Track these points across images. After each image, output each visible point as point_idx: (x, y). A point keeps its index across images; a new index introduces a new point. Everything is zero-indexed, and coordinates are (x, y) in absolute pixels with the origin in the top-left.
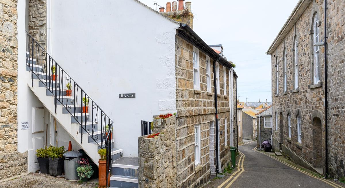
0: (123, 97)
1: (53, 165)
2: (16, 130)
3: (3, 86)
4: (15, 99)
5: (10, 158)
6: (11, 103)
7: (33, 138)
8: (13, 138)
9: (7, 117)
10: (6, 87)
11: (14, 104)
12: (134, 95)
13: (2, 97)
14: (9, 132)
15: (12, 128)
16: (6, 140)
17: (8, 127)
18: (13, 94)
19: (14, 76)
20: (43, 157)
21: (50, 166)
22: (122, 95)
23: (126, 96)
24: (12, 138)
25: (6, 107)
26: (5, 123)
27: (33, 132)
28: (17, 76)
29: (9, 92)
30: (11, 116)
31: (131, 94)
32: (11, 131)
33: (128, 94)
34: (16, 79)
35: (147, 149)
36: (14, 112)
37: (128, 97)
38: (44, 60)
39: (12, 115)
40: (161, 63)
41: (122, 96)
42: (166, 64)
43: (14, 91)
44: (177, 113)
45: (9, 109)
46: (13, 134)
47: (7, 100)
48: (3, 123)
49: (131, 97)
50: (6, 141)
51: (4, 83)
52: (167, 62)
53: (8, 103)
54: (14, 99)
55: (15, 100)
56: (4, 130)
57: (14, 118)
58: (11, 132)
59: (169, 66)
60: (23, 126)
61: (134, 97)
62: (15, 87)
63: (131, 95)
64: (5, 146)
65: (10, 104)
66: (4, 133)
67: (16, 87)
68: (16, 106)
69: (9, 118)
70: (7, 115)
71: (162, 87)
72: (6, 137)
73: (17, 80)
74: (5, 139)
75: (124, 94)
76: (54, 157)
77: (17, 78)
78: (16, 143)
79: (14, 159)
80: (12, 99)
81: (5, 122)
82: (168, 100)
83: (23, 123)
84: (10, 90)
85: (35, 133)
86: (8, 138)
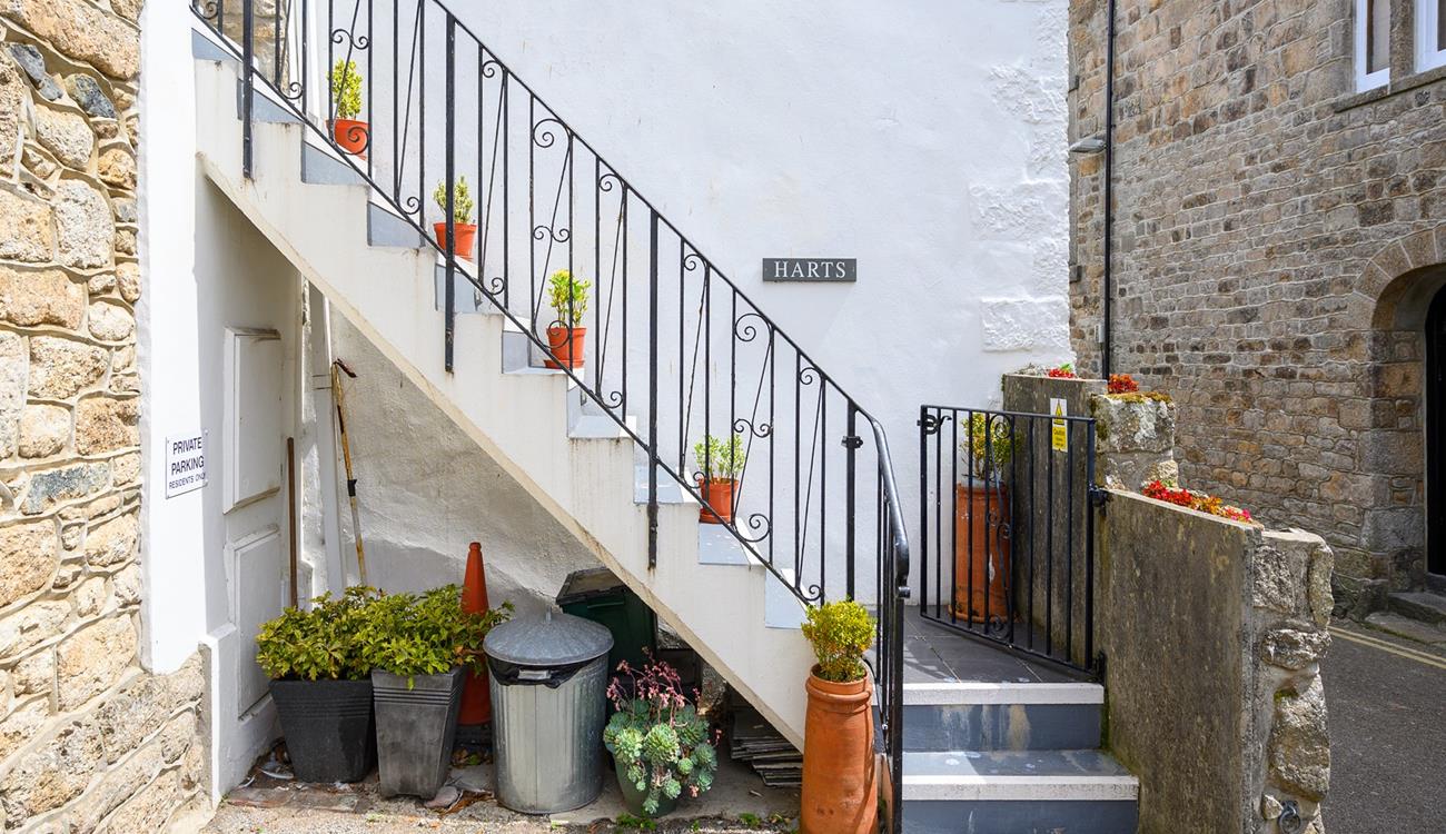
0: (789, 280)
1: (410, 727)
2: (133, 503)
3: (45, 135)
4: (124, 255)
5: (99, 748)
6: (97, 284)
7: (231, 545)
8: (111, 569)
9: (70, 408)
10: (62, 147)
11: (116, 295)
12: (850, 265)
13: (33, 227)
14: (90, 530)
15: (109, 494)
16: (64, 596)
17: (82, 487)
18: (109, 219)
19: (118, 69)
20: (323, 675)
21: (384, 736)
22: (781, 266)
23: (805, 272)
24: (106, 576)
25: (61, 324)
26: (57, 458)
27: (228, 506)
28: (136, 76)
29: (82, 200)
30: (99, 394)
31: (836, 261)
32: (102, 515)
33: (819, 261)
34: (127, 96)
35: (1297, 608)
36: (119, 359)
37: (814, 280)
38: (269, 18)
39: (105, 389)
40: (995, 101)
41: (781, 273)
42: (1024, 108)
43: (116, 189)
44: (1073, 367)
45: (88, 342)
46: (110, 538)
47: (68, 259)
48: (38, 456)
49: (833, 279)
50: (65, 605)
51: (45, 109)
52: (1028, 100)
53: (76, 291)
54: (118, 261)
55: (126, 270)
56: (49, 523)
57: (117, 407)
58: (97, 526)
59: (1036, 123)
60: (177, 468)
61: (851, 278)
62: (120, 165)
63: (833, 270)
64: (63, 650)
65: (93, 296)
66: (49, 544)
67: (131, 162)
68: (131, 312)
69: (86, 412)
70: (70, 386)
71: (998, 230)
72: (67, 572)
73: (132, 111)
74: (58, 598)
75: (792, 262)
76: (419, 670)
77: (132, 91)
78: (131, 606)
79: (128, 742)
80: (105, 254)
81: (58, 450)
82: (1030, 299)
83: (178, 447)
84: (92, 182)
85: (242, 506)
86: (81, 579)
